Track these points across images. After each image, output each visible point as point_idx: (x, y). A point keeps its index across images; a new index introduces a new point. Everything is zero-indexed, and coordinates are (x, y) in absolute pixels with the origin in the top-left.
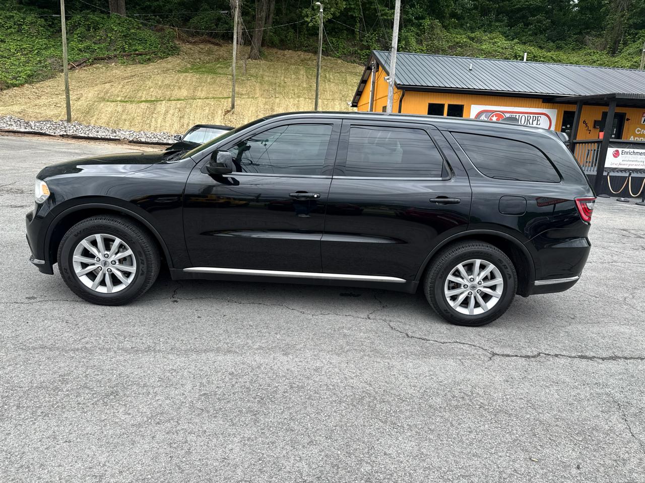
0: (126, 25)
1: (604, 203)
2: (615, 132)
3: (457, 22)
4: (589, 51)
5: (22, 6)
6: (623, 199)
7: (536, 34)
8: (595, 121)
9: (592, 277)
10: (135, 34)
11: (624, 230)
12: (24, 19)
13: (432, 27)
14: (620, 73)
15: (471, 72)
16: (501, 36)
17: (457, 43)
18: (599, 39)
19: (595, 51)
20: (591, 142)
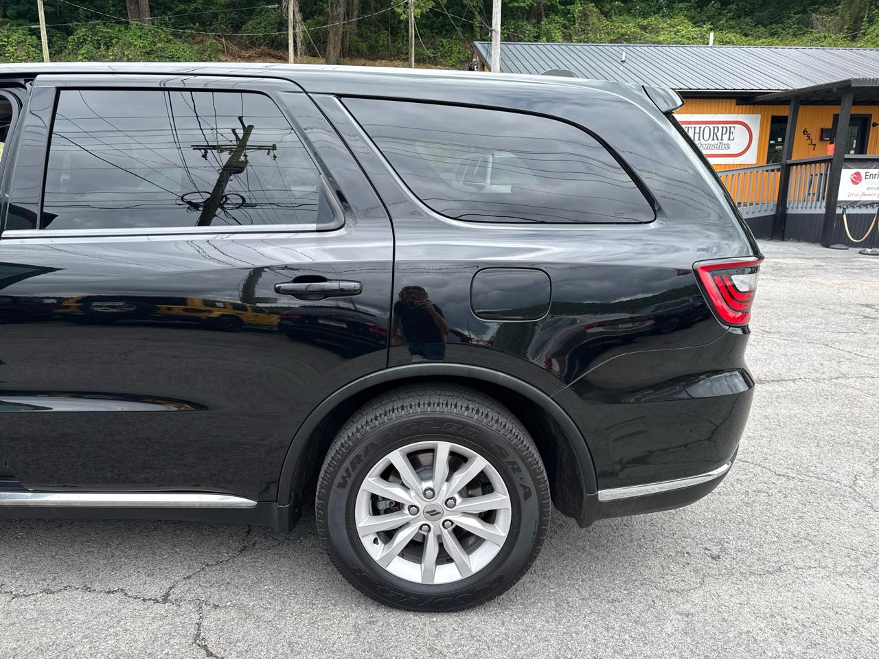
0: (150, 38)
1: (837, 259)
2: (854, 146)
3: (622, 5)
4: (818, 35)
5: (8, 20)
6: (869, 250)
7: (740, 17)
8: (822, 129)
9: (791, 418)
10: (162, 50)
11: (867, 306)
12: (8, 37)
13: (585, 15)
14: (860, 54)
15: (625, 64)
16: (686, 21)
17: (623, 35)
18: (833, 17)
19: (827, 35)
20: (815, 162)
